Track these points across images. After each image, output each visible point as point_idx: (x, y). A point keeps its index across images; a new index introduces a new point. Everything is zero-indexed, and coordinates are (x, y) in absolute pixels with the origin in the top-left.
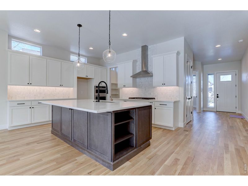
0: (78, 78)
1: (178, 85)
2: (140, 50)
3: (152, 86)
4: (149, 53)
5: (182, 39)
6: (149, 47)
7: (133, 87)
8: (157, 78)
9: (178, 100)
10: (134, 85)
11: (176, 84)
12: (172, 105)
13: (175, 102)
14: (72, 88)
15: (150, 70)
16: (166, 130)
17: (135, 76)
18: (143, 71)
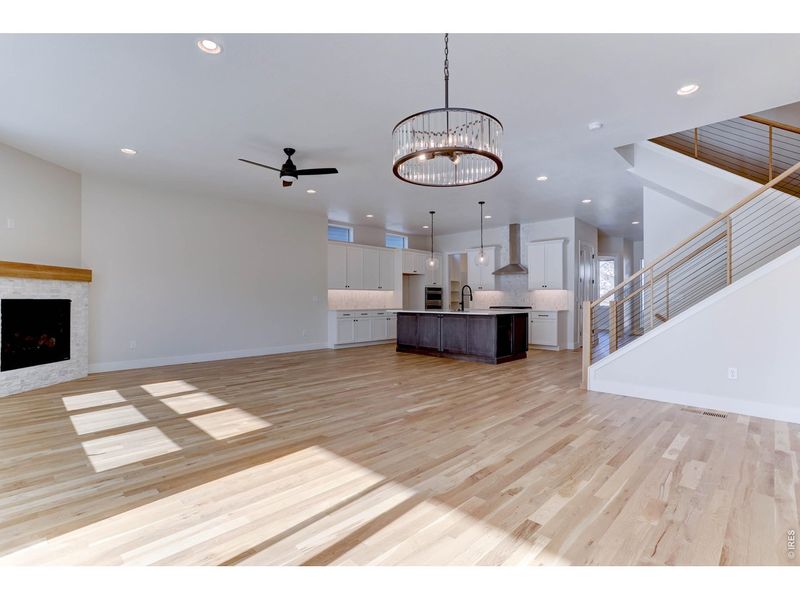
0: (404, 274)
1: (565, 288)
2: (506, 230)
3: (526, 289)
4: (522, 235)
5: (571, 221)
6: (522, 226)
7: (496, 289)
8: (534, 276)
9: (565, 309)
10: (498, 287)
11: (561, 286)
12: (555, 316)
13: (559, 312)
14: (392, 292)
15: (523, 262)
16: (545, 351)
17: (498, 272)
18: (511, 265)
